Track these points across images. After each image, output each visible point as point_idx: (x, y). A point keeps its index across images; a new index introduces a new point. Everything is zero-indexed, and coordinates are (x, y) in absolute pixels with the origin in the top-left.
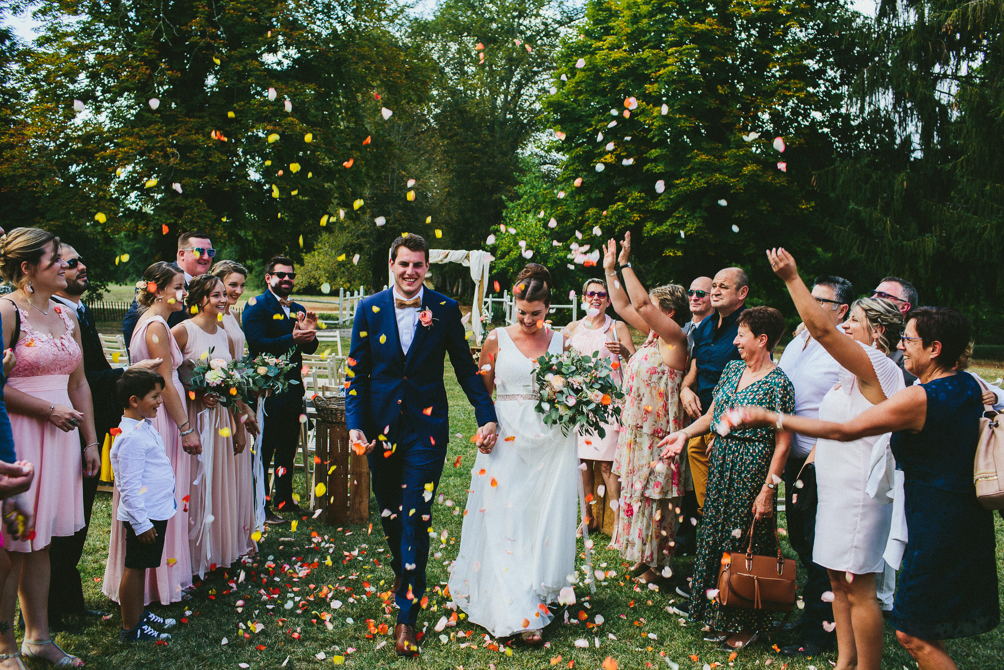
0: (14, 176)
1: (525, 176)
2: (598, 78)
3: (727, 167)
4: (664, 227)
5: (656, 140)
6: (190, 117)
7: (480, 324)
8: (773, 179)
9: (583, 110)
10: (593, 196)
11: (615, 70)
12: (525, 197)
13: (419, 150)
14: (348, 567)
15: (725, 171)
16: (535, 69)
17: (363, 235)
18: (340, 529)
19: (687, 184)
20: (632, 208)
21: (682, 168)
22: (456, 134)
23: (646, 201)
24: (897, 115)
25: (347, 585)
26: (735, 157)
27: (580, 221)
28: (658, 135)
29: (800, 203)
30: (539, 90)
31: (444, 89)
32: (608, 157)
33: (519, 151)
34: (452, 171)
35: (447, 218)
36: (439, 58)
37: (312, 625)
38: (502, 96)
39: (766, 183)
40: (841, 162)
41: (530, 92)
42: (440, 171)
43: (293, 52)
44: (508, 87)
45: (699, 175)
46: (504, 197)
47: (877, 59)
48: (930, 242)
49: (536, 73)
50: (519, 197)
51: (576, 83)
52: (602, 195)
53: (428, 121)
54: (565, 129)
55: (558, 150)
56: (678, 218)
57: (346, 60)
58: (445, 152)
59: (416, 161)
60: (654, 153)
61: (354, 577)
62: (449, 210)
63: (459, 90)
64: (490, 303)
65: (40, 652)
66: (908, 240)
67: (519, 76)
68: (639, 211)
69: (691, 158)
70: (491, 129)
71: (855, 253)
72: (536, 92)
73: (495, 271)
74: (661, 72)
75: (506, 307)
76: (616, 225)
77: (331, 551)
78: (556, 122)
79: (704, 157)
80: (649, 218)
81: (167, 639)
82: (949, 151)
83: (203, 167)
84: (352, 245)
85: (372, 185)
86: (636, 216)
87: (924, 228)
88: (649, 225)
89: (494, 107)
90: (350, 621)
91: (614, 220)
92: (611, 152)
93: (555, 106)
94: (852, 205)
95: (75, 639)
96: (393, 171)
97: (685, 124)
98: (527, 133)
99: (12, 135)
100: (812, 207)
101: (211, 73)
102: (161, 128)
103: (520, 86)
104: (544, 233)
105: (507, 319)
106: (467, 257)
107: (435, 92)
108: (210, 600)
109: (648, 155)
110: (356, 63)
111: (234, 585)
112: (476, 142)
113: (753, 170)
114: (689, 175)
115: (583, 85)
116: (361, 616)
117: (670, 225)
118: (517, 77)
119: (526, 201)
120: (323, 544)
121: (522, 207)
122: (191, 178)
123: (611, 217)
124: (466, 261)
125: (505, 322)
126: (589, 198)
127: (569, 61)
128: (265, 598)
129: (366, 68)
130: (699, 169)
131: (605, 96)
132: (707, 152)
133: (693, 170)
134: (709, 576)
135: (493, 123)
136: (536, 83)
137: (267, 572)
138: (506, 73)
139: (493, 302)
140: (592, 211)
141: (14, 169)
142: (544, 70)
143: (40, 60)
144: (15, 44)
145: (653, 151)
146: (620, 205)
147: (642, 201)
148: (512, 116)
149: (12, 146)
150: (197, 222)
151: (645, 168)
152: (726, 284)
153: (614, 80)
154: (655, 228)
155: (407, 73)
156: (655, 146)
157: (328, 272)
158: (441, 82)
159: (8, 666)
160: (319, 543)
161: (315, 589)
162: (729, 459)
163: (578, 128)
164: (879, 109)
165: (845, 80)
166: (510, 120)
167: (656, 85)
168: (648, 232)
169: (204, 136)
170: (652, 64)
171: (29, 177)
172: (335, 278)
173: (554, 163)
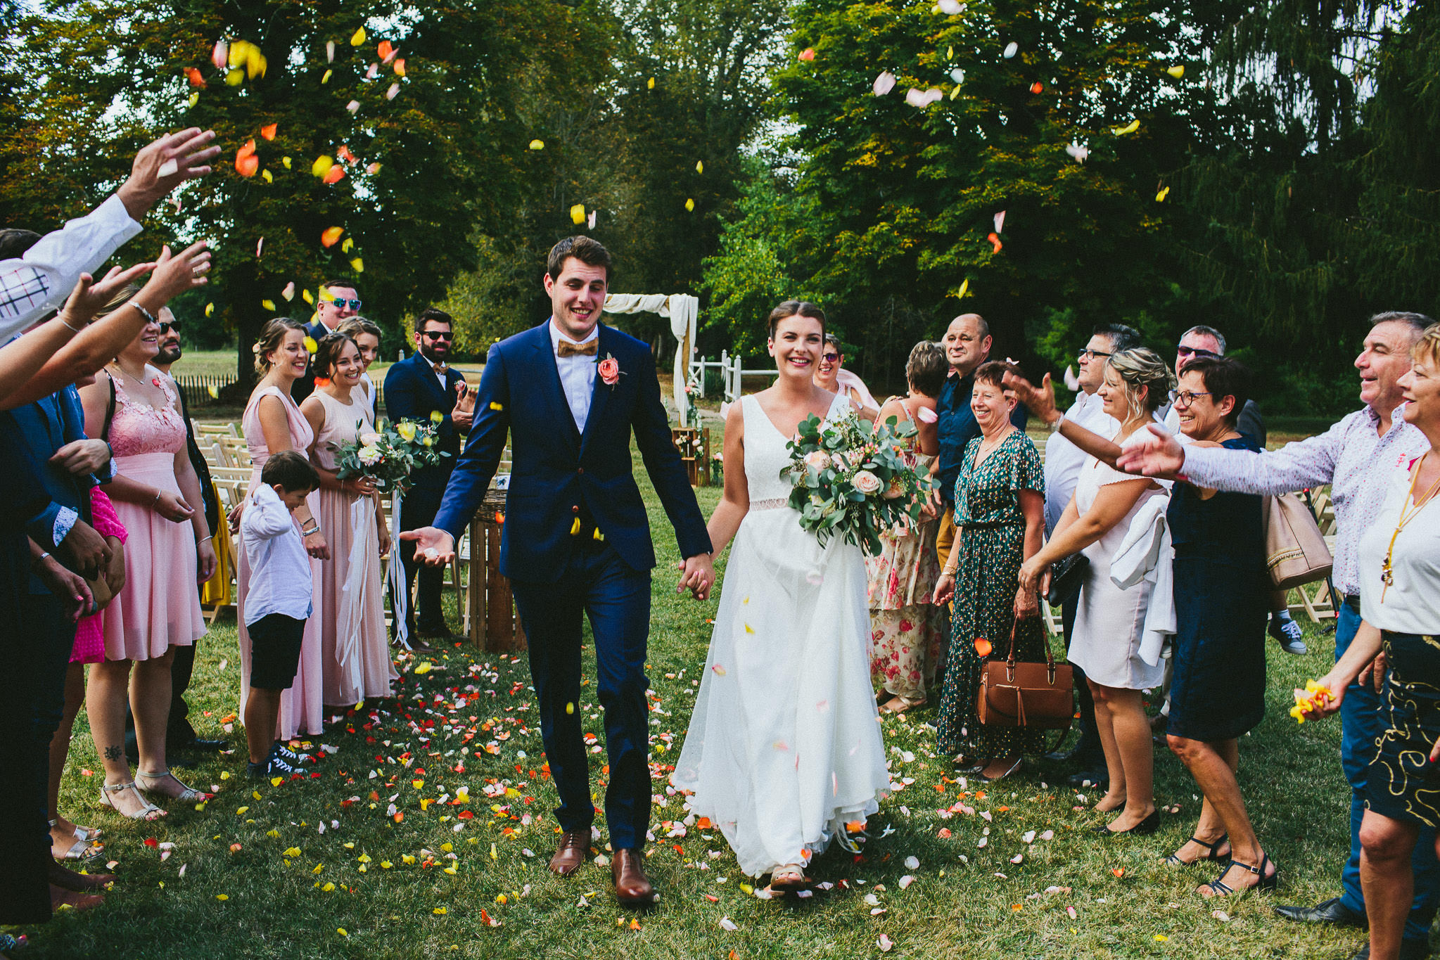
0: (23, 199)
1: (749, 184)
2: (851, 45)
3: (1036, 170)
4: (947, 258)
5: (934, 132)
6: (269, 111)
7: (685, 398)
8: (1103, 186)
9: (832, 91)
10: (846, 214)
11: (874, 32)
12: (751, 215)
13: (596, 150)
14: (516, 698)
15: (1032, 175)
16: (764, 27)
17: (519, 274)
18: (504, 656)
19: (978, 194)
20: (902, 230)
21: (973, 173)
22: (650, 126)
23: (922, 221)
24: (1279, 91)
25: (516, 717)
26: (1046, 154)
27: (828, 249)
28: (936, 126)
29: (1141, 218)
30: (770, 59)
31: (632, 59)
32: (866, 157)
33: (742, 147)
34: (645, 179)
35: (639, 247)
36: (623, 14)
37: (476, 759)
38: (716, 68)
39: (1091, 191)
40: (1199, 160)
41: (757, 61)
42: (627, 180)
43: (413, 13)
44: (724, 55)
45: (995, 182)
46: (719, 217)
47: (1251, 10)
48: (1324, 273)
49: (764, 34)
50: (743, 216)
51: (821, 52)
52: (858, 212)
53: (609, 106)
54: (805, 118)
55: (796, 148)
56: (966, 244)
57: (490, 24)
58: (635, 151)
59: (592, 166)
60: (932, 151)
61: (525, 708)
62: (641, 235)
63: (654, 60)
64: (702, 369)
65: (156, 787)
66: (1294, 271)
67: (740, 38)
68: (913, 235)
69: (985, 157)
70: (700, 116)
71: (1219, 291)
72: (765, 61)
73: (709, 323)
74: (940, 35)
75: (725, 375)
76: (879, 255)
77: (494, 681)
78: (791, 109)
79: (1002, 156)
80: (926, 244)
81: (303, 774)
82: (1353, 142)
83: (289, 181)
84: (502, 288)
85: (530, 202)
86: (908, 242)
87: (1317, 254)
88: (926, 254)
89: (705, 84)
90: (522, 755)
91: (876, 248)
92: (871, 151)
93: (790, 85)
94: (1213, 223)
95: (195, 774)
96: (560, 180)
97: (976, 110)
98: (754, 123)
99: (19, 142)
100: (1158, 225)
101: (295, 46)
102: (228, 128)
103: (741, 53)
104: (779, 266)
105: (727, 392)
106: (666, 304)
107: (618, 64)
108: (350, 734)
109: (923, 154)
110: (505, 28)
111: (377, 719)
112: (680, 136)
113: (1072, 174)
114: (981, 182)
115: (830, 55)
116: (535, 750)
117: (956, 254)
118: (737, 39)
119: (753, 220)
120: (483, 673)
121: (746, 230)
122: (272, 197)
123: (872, 244)
124: (665, 309)
125: (723, 395)
126: (840, 216)
127: (810, 20)
128: (417, 730)
129: (518, 36)
130: (996, 174)
131: (861, 69)
132: (1008, 149)
133: (987, 174)
134: (963, 698)
135: (703, 107)
136: (764, 47)
137: (415, 704)
138: (721, 35)
139: (707, 367)
140: (844, 235)
141: (24, 190)
142: (776, 29)
143: (51, 31)
144: (16, 8)
145: (930, 148)
146: (884, 226)
147: (915, 220)
148: (730, 97)
149: (20, 158)
150: (283, 261)
151: (919, 172)
152: (968, 334)
153: (874, 47)
154: (934, 258)
155: (576, 43)
156: (933, 141)
157: (470, 328)
158: (627, 49)
159: (124, 798)
160: (478, 673)
161: (477, 721)
162: (976, 552)
163: (825, 116)
164: (1254, 83)
165: (1206, 40)
166: (728, 103)
167: (933, 54)
168: (925, 264)
169: (290, 137)
170: (928, 22)
171: (44, 201)
172: (479, 336)
173: (792, 164)
